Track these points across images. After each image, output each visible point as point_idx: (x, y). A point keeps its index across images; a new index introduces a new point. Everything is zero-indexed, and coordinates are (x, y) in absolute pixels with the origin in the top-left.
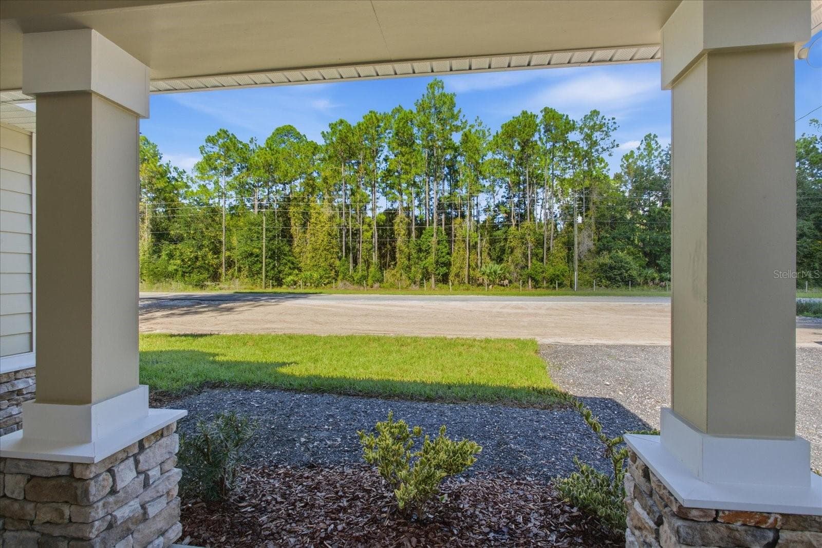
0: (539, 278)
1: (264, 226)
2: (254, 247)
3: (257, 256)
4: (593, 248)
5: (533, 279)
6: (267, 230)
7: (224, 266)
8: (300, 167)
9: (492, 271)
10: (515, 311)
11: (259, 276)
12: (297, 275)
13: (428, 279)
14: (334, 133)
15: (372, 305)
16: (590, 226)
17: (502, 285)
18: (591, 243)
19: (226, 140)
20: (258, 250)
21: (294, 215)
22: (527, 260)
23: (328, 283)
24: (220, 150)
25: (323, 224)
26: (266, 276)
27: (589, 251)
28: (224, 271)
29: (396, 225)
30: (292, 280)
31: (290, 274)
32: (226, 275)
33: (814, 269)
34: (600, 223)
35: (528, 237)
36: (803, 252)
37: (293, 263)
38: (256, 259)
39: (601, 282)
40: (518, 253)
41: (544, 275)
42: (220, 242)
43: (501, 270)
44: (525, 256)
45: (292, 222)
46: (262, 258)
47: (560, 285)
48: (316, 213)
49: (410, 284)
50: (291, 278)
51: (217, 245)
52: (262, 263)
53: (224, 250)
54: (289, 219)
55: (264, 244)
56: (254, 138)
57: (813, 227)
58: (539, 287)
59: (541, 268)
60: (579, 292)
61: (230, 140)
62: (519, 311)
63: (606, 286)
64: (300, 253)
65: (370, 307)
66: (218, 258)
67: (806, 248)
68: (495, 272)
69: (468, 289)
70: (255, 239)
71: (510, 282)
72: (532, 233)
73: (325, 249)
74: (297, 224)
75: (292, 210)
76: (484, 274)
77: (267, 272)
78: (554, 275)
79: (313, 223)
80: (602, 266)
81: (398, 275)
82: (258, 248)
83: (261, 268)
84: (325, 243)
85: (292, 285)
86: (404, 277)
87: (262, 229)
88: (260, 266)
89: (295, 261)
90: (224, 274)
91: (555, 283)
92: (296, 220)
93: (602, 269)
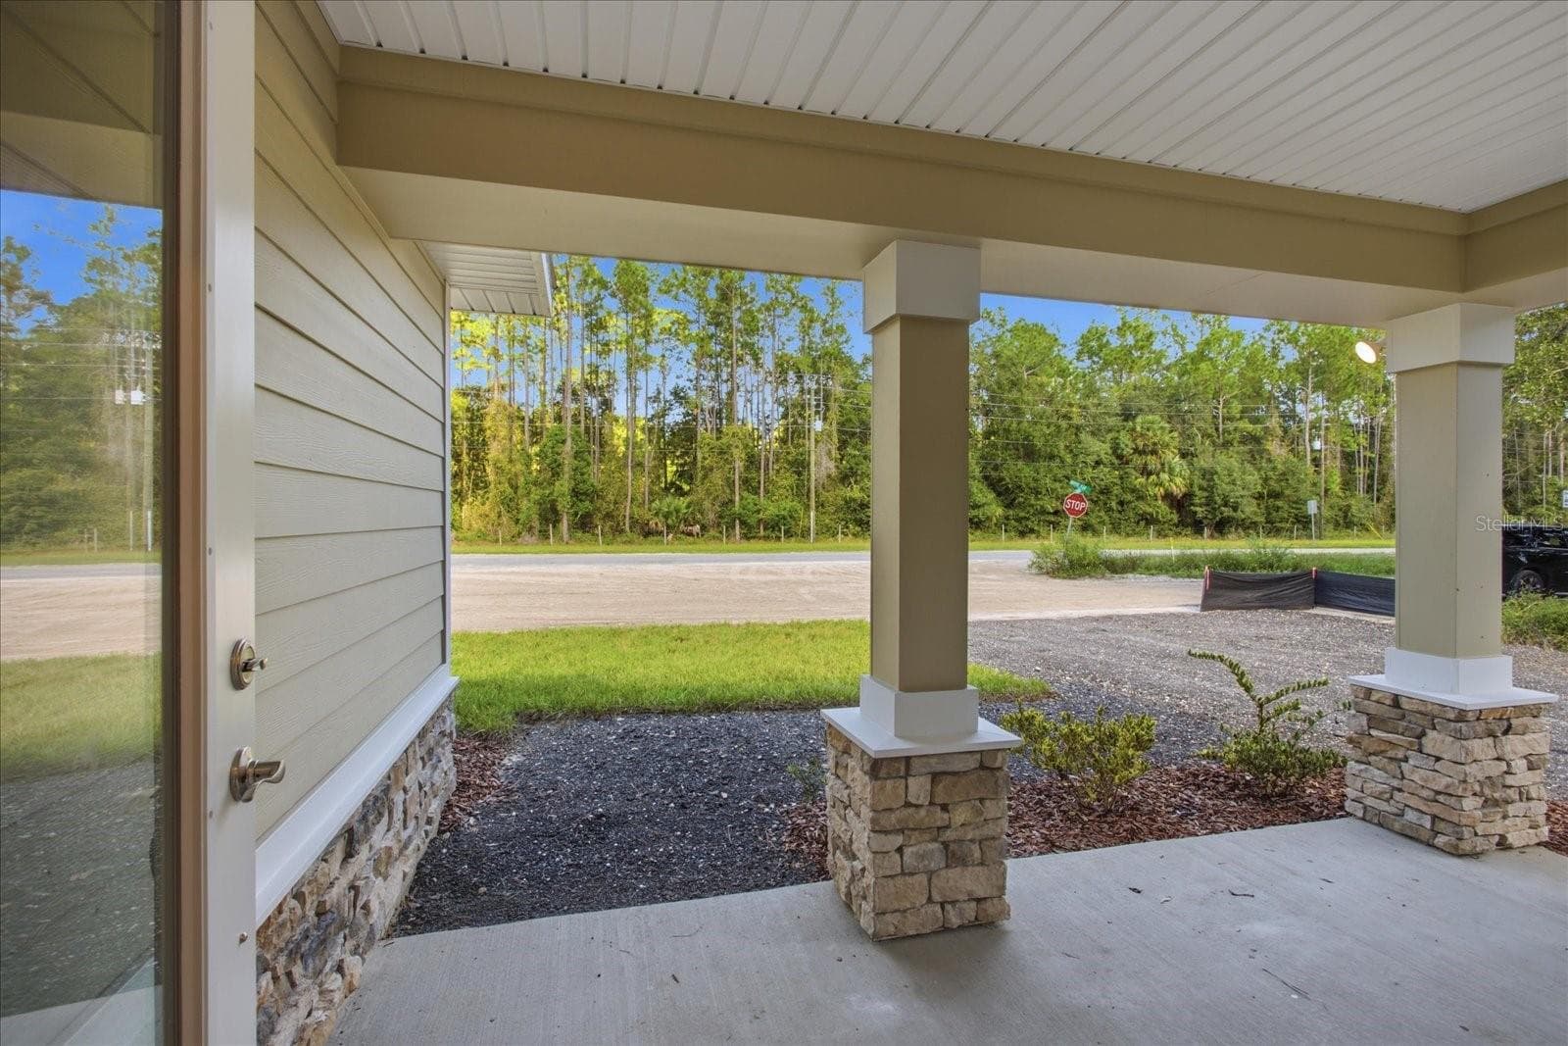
0: (752, 521)
4: (834, 472)
5: (743, 523)
9: (672, 508)
10: (762, 578)
13: (556, 522)
15: (524, 574)
16: (829, 436)
17: (690, 534)
18: (832, 465)
22: (733, 492)
27: (829, 476)
29: (488, 418)
33: (1111, 509)
34: (845, 433)
35: (735, 451)
36: (1099, 485)
39: (847, 528)
40: (717, 478)
41: (761, 516)
43: (688, 507)
44: (730, 484)
47: (787, 532)
49: (520, 533)
57: (1110, 452)
58: (754, 537)
59: (756, 505)
60: (818, 545)
62: (770, 577)
63: (854, 535)
65: (512, 578)
67: (1102, 480)
68: (677, 511)
69: (630, 542)
71: (704, 528)
72: (741, 447)
76: (657, 514)
78: (777, 516)
80: (848, 502)
81: (493, 516)
86: (504, 519)
91: (780, 530)
93: (849, 508)
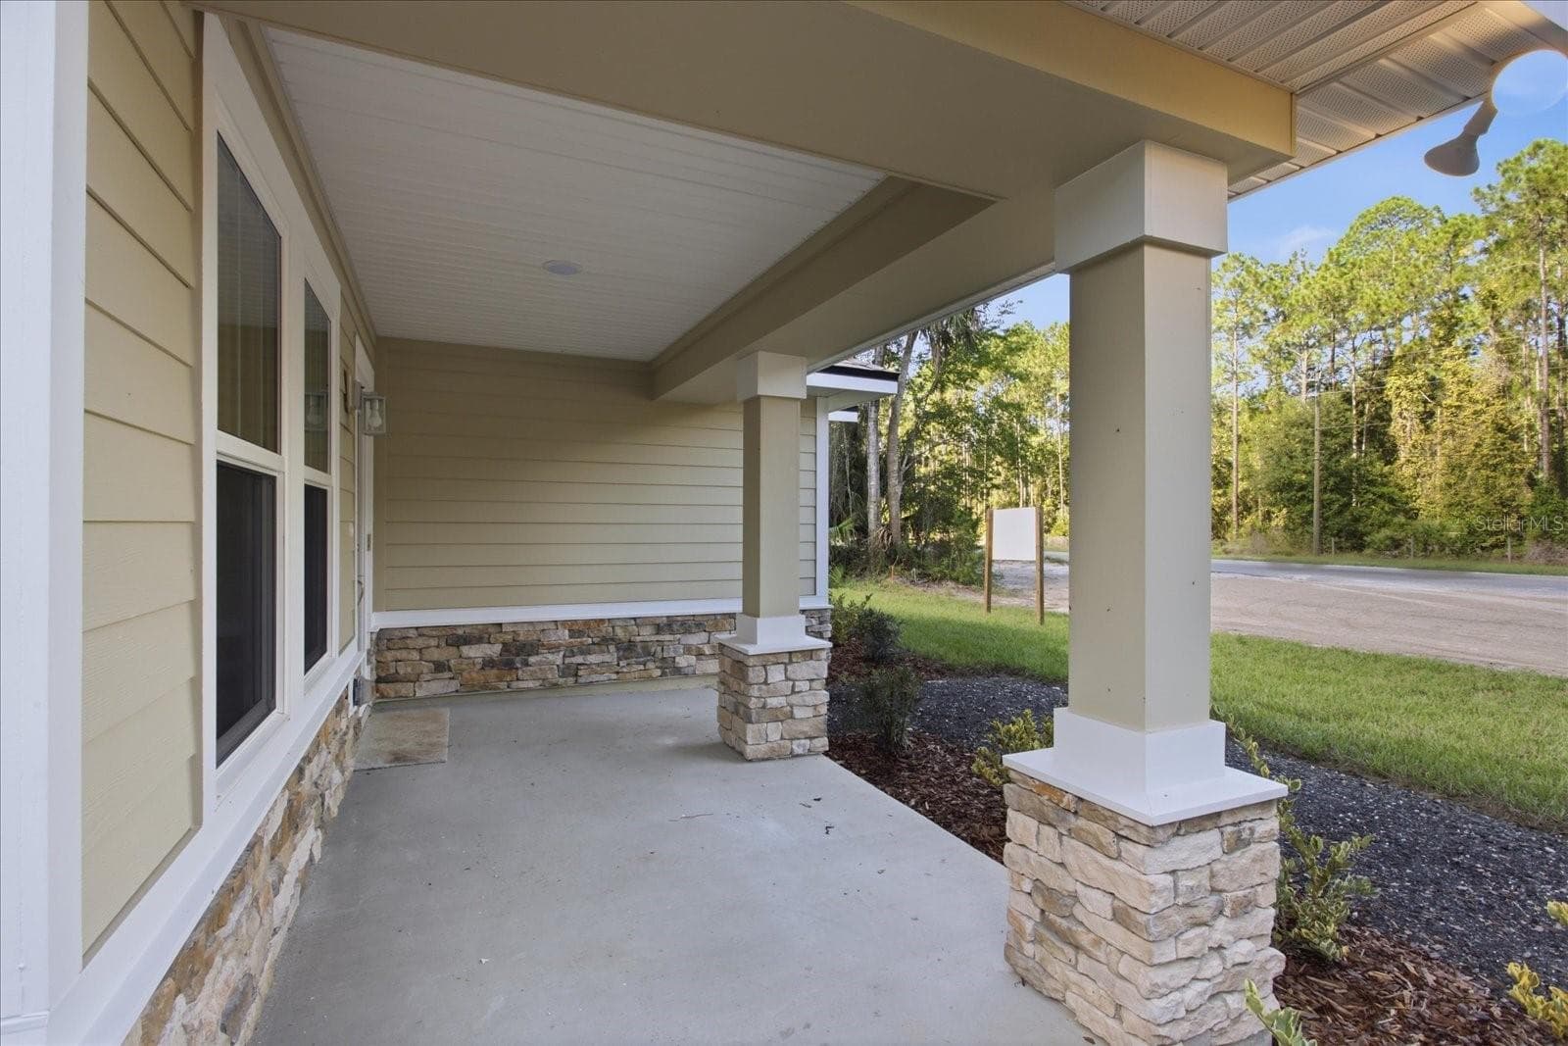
1: (1317, 427)
2: (1296, 472)
3: (1303, 488)
6: (1324, 434)
7: (1234, 509)
8: (1412, 285)
11: (1307, 528)
12: (1402, 526)
14: (1512, 181)
19: (1238, 272)
20: (1304, 477)
21: (1398, 396)
23: (1494, 546)
24: (1226, 295)
25: (1479, 407)
26: (1323, 529)
28: (1235, 519)
30: (1388, 538)
31: (1384, 525)
32: (1239, 526)
37: (1392, 501)
38: (1300, 494)
42: (1229, 465)
45: (1395, 411)
46: (1312, 492)
48: (1460, 382)
50: (1386, 532)
51: (1223, 470)
52: (1313, 501)
53: (1234, 480)
54: (1388, 404)
55: (1316, 463)
56: (1299, 253)
61: (1247, 272)
64: (1415, 478)
66: (1225, 494)
70: (1298, 453)
73: (1485, 465)
74: (1405, 414)
75: (1392, 382)
77: (1324, 519)
79: (1451, 406)
82: (1304, 472)
83: (1311, 513)
84: (1485, 451)
85: (1388, 548)
87: (1313, 433)
88: (1308, 508)
89: (1397, 494)
90: (1235, 524)
92: (1405, 406)
